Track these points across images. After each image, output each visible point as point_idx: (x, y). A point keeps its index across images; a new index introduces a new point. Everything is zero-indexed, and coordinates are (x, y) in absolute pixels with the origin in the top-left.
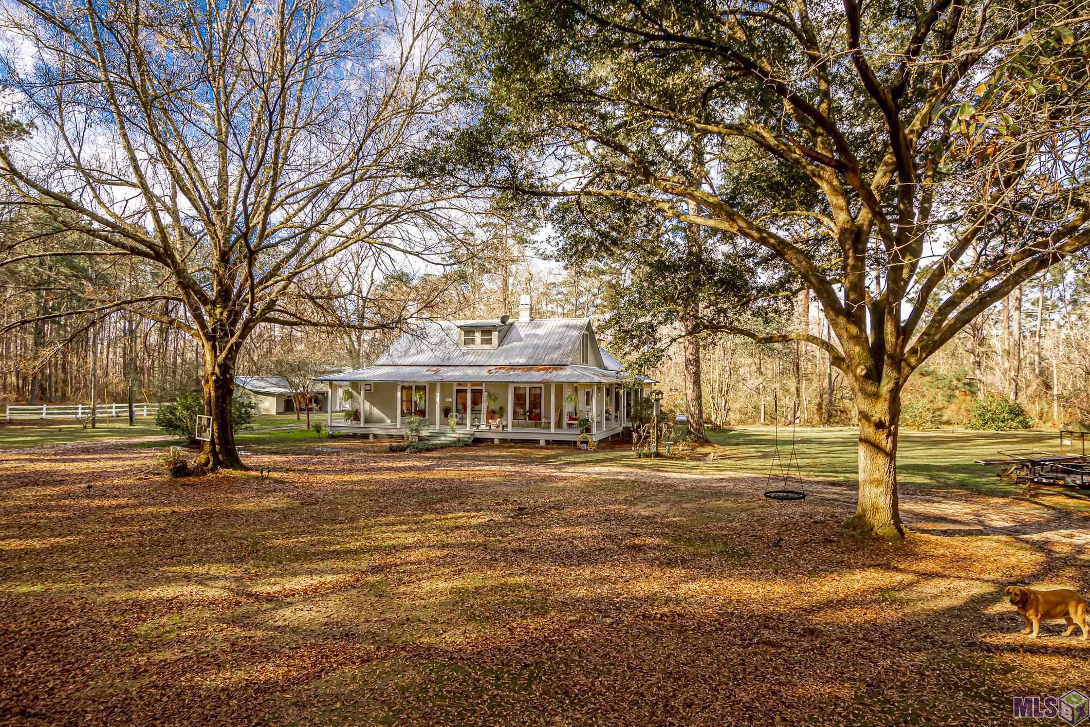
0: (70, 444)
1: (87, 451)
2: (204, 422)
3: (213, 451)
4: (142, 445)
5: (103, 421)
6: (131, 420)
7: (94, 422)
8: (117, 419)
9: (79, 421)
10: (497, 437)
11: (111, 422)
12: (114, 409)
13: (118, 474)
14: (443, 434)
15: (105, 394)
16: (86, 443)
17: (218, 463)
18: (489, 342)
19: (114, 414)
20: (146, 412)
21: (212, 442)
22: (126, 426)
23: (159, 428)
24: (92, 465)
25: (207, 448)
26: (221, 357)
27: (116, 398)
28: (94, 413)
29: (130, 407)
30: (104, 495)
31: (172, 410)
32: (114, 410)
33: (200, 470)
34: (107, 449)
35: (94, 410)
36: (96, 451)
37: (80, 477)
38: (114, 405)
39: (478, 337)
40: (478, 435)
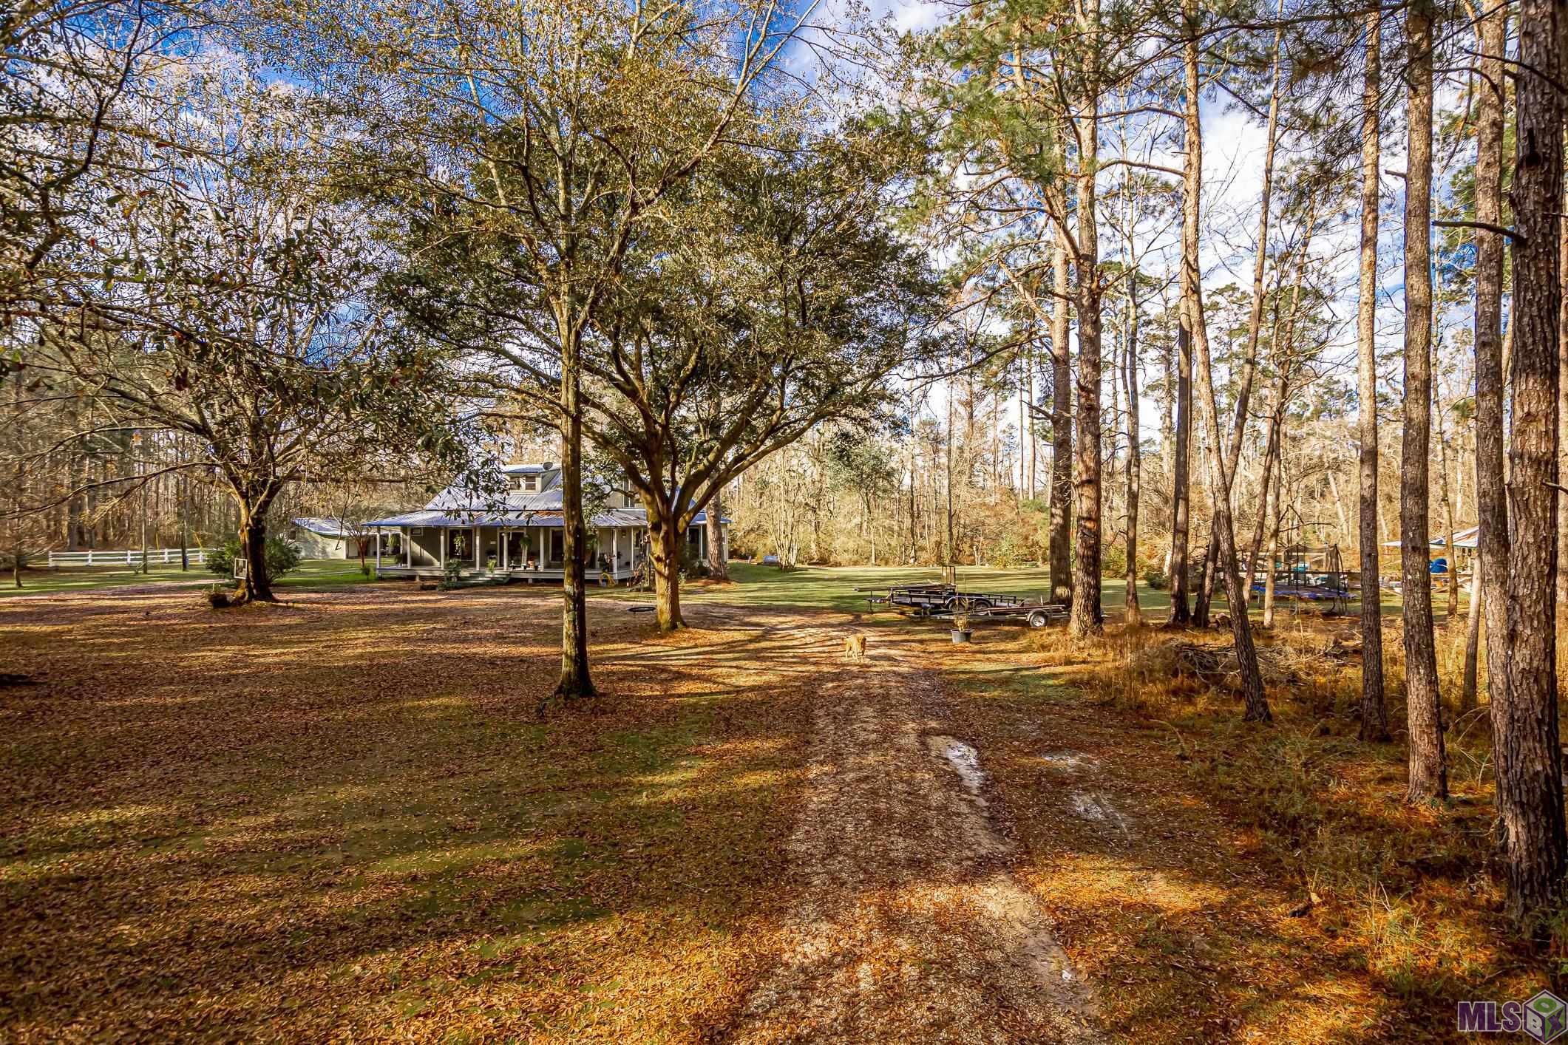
0: (125, 587)
1: (142, 592)
2: (241, 564)
3: (249, 587)
4: (193, 588)
5: (155, 567)
6: (185, 565)
7: (145, 568)
8: (171, 565)
9: (130, 567)
10: (530, 577)
11: (164, 568)
12: (166, 554)
13: (171, 607)
14: (481, 574)
15: (156, 538)
16: (140, 586)
17: (252, 596)
18: (532, 487)
19: (166, 560)
20: (200, 557)
21: (248, 580)
22: (180, 571)
23: (209, 572)
24: (147, 602)
25: (244, 584)
26: (254, 510)
27: (168, 542)
28: (145, 559)
29: (183, 552)
30: (159, 618)
31: (221, 555)
32: (166, 556)
33: (238, 602)
34: (160, 590)
35: (145, 555)
36: (150, 592)
37: (138, 610)
38: (166, 551)
39: (523, 482)
40: (514, 576)
